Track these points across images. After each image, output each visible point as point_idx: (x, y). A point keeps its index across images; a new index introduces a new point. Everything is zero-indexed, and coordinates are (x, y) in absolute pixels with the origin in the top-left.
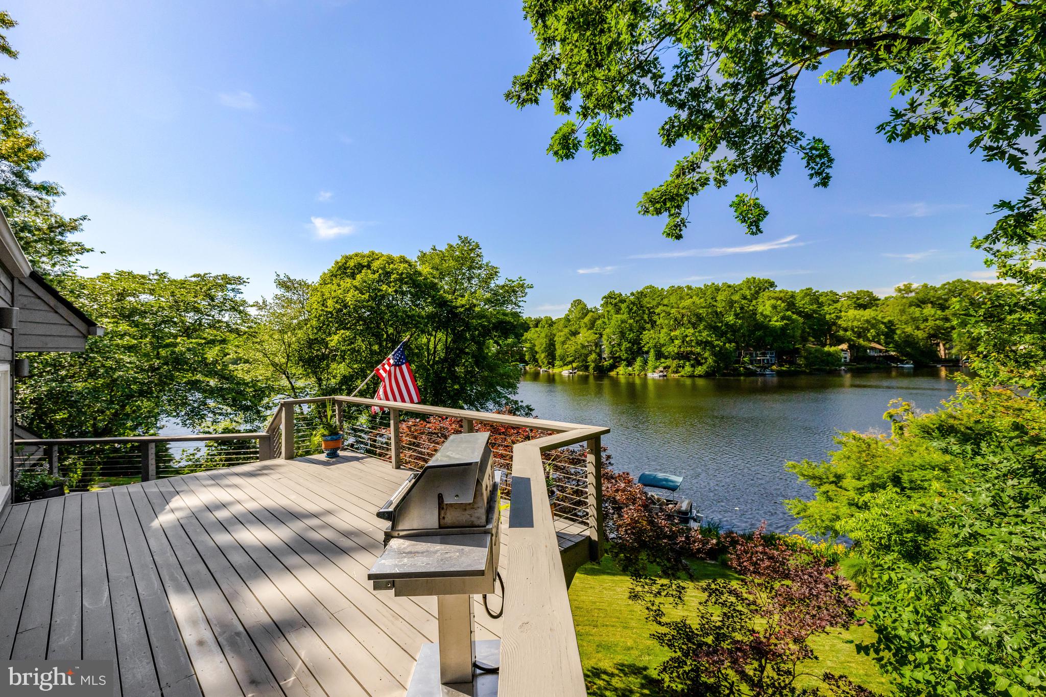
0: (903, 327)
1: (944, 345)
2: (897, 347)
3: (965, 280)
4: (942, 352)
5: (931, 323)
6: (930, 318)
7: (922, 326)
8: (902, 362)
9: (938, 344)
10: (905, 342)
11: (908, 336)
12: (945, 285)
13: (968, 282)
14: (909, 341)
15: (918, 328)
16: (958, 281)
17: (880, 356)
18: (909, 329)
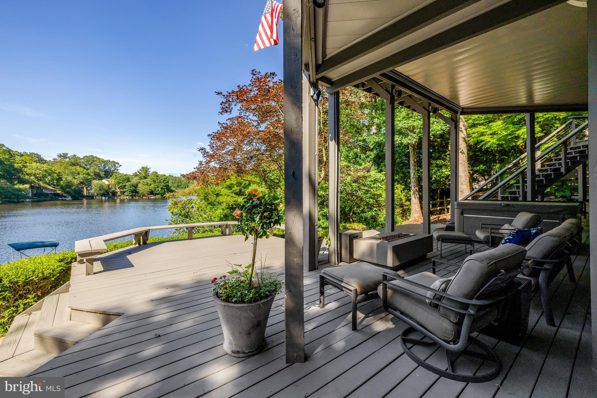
0: (66, 177)
1: (87, 188)
2: (62, 188)
3: (94, 156)
4: (85, 192)
5: (81, 176)
6: (81, 173)
7: (77, 177)
8: (66, 197)
9: (83, 188)
10: (67, 185)
11: (69, 182)
12: (85, 157)
13: (96, 157)
14: (69, 185)
15: (74, 178)
16: (91, 156)
17: (51, 194)
18: (70, 178)
